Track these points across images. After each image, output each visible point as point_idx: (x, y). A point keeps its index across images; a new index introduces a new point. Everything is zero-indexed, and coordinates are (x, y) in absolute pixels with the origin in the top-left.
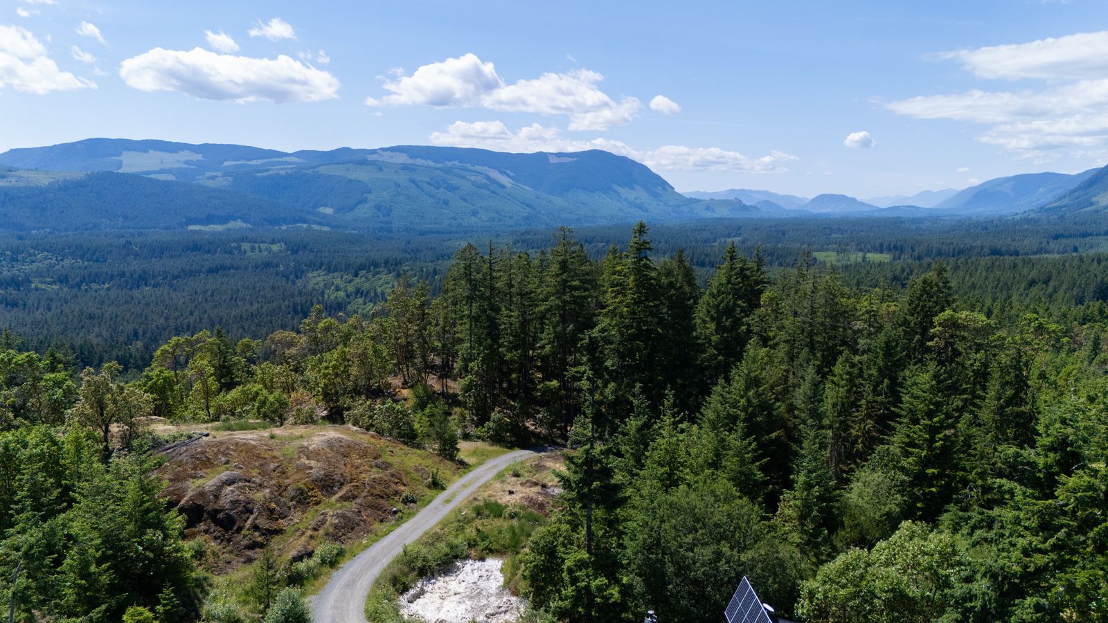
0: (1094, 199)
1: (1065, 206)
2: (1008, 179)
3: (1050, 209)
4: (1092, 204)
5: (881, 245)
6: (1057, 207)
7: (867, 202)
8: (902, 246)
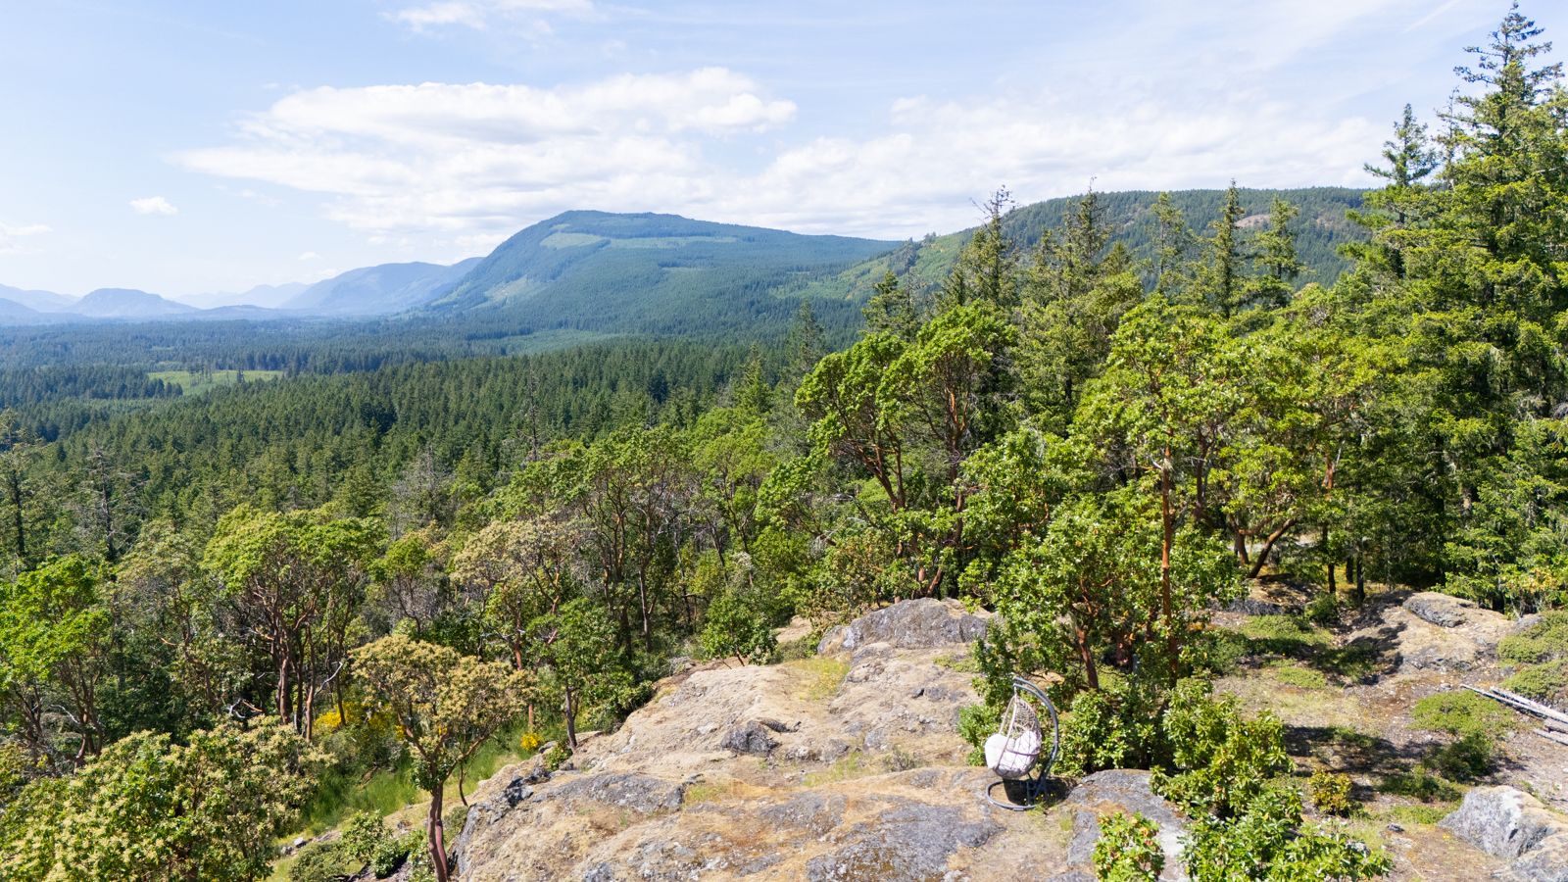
0: (487, 294)
1: (455, 303)
2: (372, 270)
3: (438, 306)
4: (486, 300)
5: (251, 358)
6: (447, 304)
7: (178, 301)
8: (283, 358)
